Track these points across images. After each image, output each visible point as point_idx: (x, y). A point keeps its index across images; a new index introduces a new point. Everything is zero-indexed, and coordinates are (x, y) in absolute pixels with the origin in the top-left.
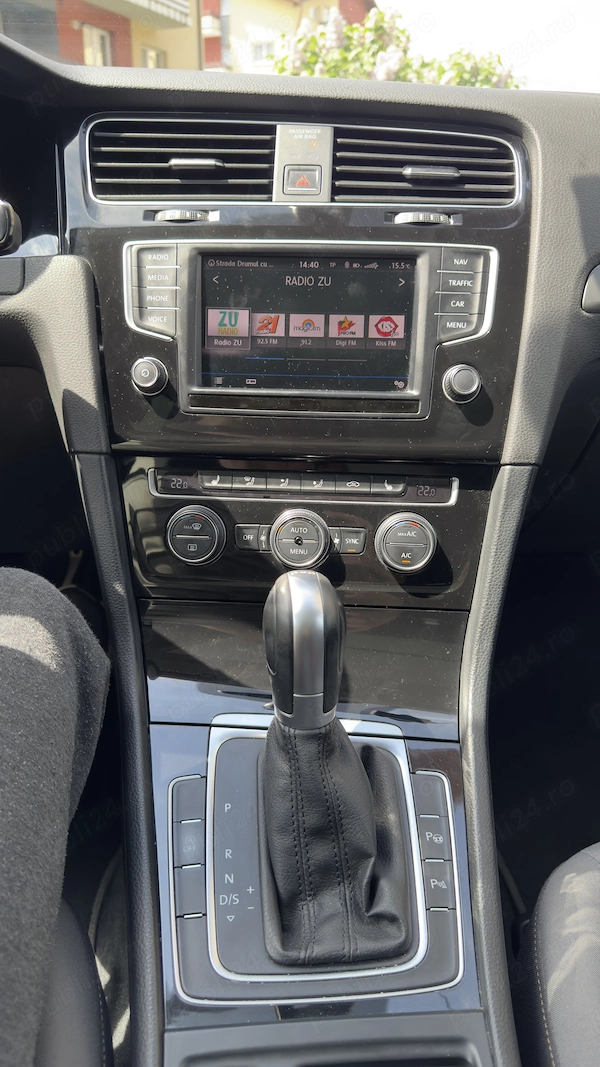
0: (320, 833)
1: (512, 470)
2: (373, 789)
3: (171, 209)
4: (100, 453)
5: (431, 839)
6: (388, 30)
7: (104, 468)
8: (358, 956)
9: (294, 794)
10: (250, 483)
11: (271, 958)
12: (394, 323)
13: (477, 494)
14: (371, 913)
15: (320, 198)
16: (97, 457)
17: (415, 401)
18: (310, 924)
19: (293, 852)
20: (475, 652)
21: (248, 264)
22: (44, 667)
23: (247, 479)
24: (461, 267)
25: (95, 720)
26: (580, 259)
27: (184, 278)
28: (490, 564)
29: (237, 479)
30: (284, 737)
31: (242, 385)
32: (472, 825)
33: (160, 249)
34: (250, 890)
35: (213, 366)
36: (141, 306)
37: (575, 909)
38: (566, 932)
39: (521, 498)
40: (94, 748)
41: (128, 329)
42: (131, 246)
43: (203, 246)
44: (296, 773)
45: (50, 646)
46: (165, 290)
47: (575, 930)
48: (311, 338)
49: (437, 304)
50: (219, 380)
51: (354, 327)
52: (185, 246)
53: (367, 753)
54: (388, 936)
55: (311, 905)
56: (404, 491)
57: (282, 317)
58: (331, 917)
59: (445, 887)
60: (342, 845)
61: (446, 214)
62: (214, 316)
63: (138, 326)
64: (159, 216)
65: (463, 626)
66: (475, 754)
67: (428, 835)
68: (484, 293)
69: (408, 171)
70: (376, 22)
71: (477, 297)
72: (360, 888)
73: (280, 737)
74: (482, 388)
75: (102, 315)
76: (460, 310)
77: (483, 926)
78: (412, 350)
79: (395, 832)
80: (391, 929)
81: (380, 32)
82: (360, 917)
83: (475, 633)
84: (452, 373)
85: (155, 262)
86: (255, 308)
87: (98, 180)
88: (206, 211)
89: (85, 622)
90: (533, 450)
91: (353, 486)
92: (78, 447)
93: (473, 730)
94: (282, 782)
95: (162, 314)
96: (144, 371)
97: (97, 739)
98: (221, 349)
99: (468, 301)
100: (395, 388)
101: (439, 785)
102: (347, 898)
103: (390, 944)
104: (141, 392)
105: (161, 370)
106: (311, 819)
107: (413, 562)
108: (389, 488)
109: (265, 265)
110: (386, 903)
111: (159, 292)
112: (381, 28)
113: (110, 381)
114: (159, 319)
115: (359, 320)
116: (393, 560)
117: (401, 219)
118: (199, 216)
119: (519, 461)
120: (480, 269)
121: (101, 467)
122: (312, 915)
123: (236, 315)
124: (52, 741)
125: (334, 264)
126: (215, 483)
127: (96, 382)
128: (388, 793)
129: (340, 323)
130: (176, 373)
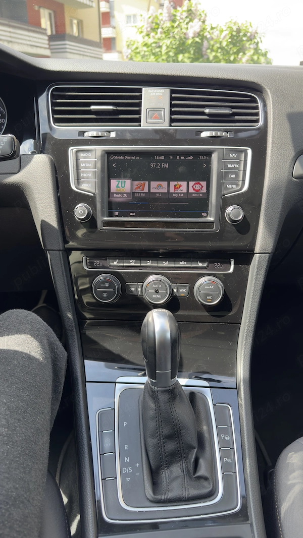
0: (170, 437)
1: (260, 256)
2: (195, 414)
3: (92, 131)
4: (60, 250)
5: (224, 438)
6: (194, 11)
7: (61, 257)
8: (190, 498)
9: (157, 419)
10: (132, 263)
11: (148, 499)
12: (201, 185)
13: (242, 267)
14: (195, 476)
15: (164, 125)
16: (58, 252)
17: (212, 223)
18: (166, 481)
19: (157, 446)
20: (244, 344)
21: (130, 158)
22: (37, 360)
23: (131, 261)
24: (233, 158)
25: (61, 383)
26: (291, 153)
27: (99, 165)
28: (250, 302)
29: (126, 261)
30: (152, 391)
31: (128, 216)
32: (244, 431)
33: (87, 151)
34: (137, 465)
35: (114, 207)
36: (78, 179)
37: (294, 471)
38: (290, 482)
39: (264, 269)
40: (61, 397)
41: (72, 190)
42: (73, 149)
43: (107, 149)
44: (158, 408)
45: (39, 349)
46: (90, 171)
47: (294, 481)
48: (161, 193)
49: (222, 176)
50: (117, 214)
51: (183, 188)
52: (99, 149)
53: (192, 396)
54: (204, 487)
55: (166, 472)
56: (208, 266)
57: (147, 183)
58: (177, 477)
59: (231, 462)
60: (181, 443)
61: (226, 132)
62: (114, 183)
63: (77, 188)
64: (86, 134)
65: (238, 331)
66: (244, 395)
67: (222, 436)
68: (245, 171)
69: (207, 111)
70: (188, 7)
71: (241, 173)
72: (190, 463)
73: (150, 390)
74: (244, 217)
75: (59, 183)
76: (233, 179)
77: (249, 481)
78: (210, 198)
79: (206, 435)
80: (205, 483)
81: (190, 12)
82: (190, 477)
83: (244, 335)
84: (230, 209)
85: (85, 157)
86: (134, 179)
87: (55, 116)
88: (110, 132)
89: (55, 335)
90: (270, 247)
91: (183, 264)
92: (49, 248)
93: (243, 383)
94: (151, 413)
95: (88, 182)
96: (81, 210)
97: (62, 393)
98: (118, 198)
99: (237, 175)
100: (202, 216)
101: (227, 411)
102: (184, 468)
103: (205, 491)
104: (79, 221)
105: (88, 210)
106: (166, 431)
107: (212, 301)
108: (200, 265)
109: (138, 158)
110: (202, 471)
111: (87, 172)
112: (191, 10)
113: (64, 215)
114: (87, 185)
115: (184, 184)
116: (203, 300)
117: (204, 134)
118: (105, 134)
119: (263, 252)
120: (243, 158)
121: (60, 257)
122: (167, 477)
123: (125, 182)
124: (41, 397)
125: (172, 157)
126: (115, 263)
127: (57, 216)
128: (203, 416)
129: (175, 186)
130: (96, 211)
